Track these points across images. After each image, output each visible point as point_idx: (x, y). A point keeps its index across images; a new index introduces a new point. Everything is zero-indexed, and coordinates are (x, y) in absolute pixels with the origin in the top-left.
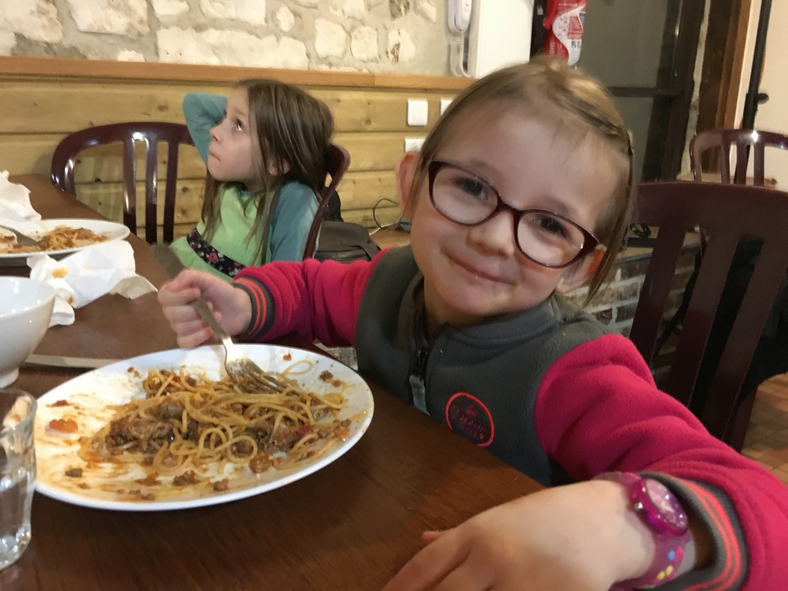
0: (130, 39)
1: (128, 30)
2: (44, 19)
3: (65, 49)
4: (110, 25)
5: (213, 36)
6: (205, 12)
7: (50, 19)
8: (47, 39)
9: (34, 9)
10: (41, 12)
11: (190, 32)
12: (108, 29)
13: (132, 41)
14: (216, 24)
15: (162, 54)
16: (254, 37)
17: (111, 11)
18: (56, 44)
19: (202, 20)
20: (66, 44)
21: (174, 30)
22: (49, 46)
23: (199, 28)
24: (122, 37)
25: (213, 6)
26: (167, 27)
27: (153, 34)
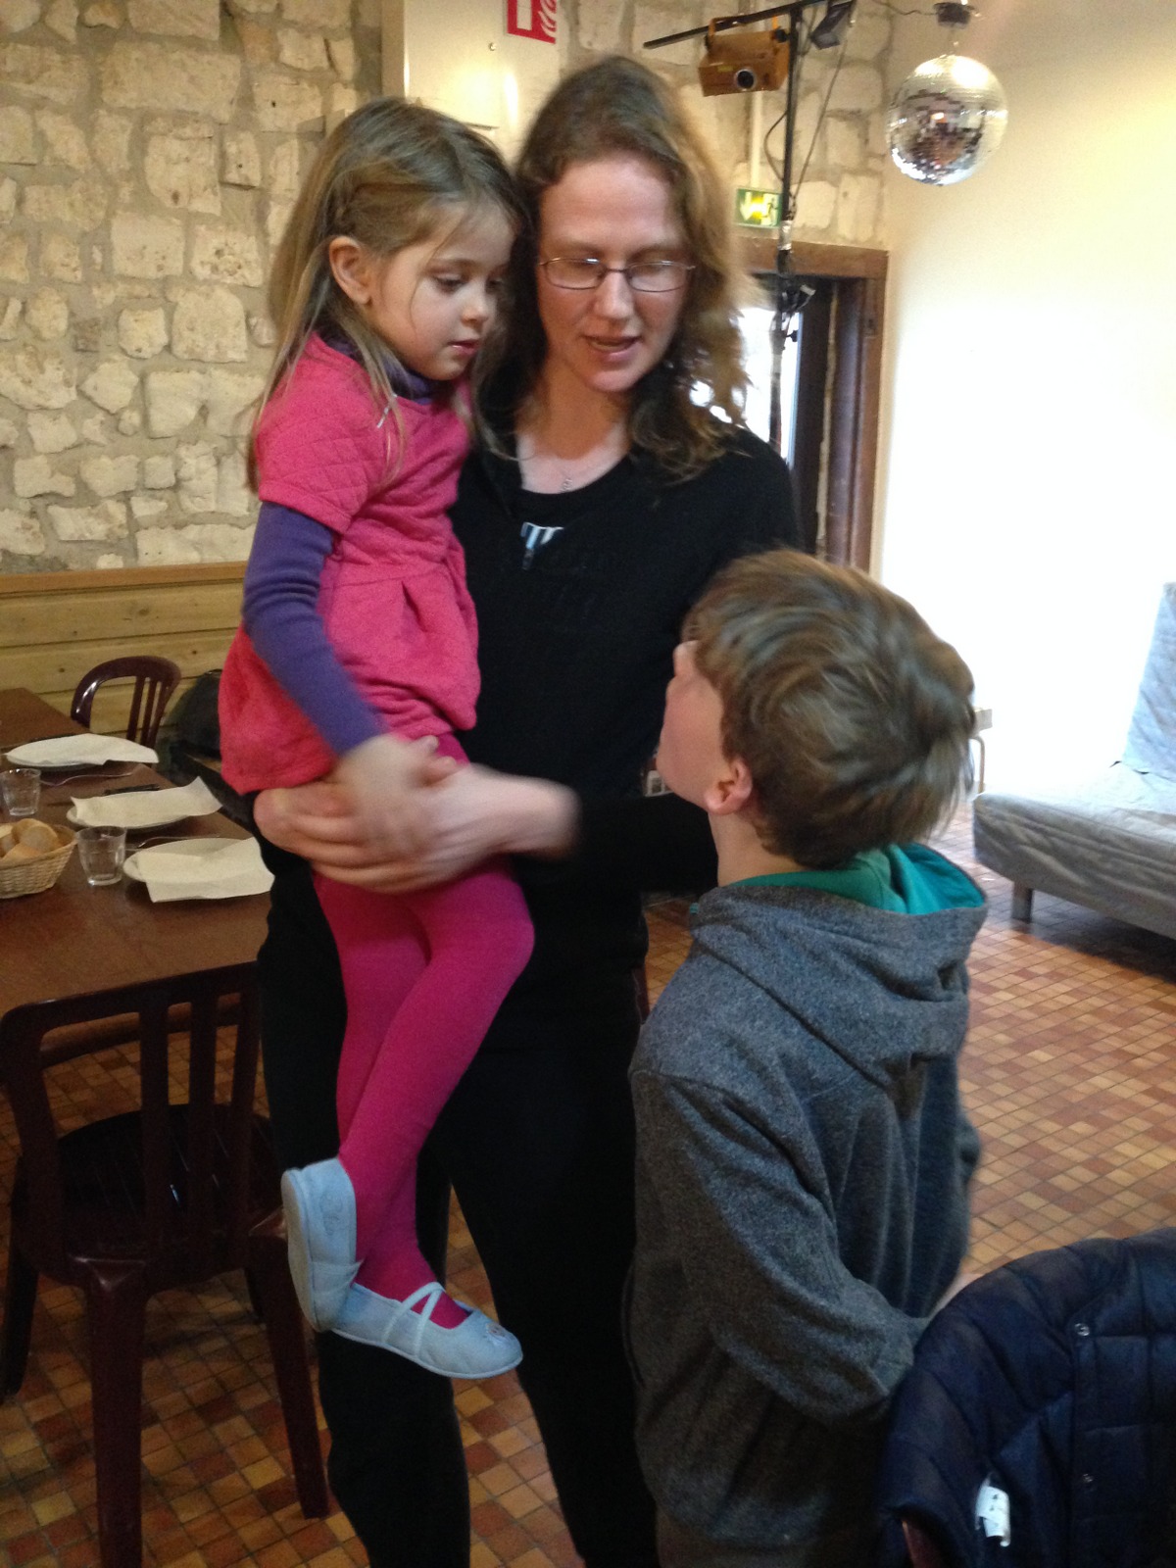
0: (109, 545)
1: (108, 536)
2: (28, 534)
3: (47, 560)
4: (91, 533)
5: (192, 532)
6: (184, 507)
7: (34, 534)
8: (30, 552)
9: (20, 526)
10: (27, 528)
11: (170, 529)
12: (88, 536)
13: (112, 545)
14: (196, 519)
15: (142, 555)
16: (235, 529)
17: (91, 520)
18: (39, 556)
19: (182, 517)
20: (48, 555)
21: (153, 531)
22: (32, 559)
23: (179, 526)
24: (100, 542)
25: (193, 502)
26: (146, 529)
27: (132, 537)
